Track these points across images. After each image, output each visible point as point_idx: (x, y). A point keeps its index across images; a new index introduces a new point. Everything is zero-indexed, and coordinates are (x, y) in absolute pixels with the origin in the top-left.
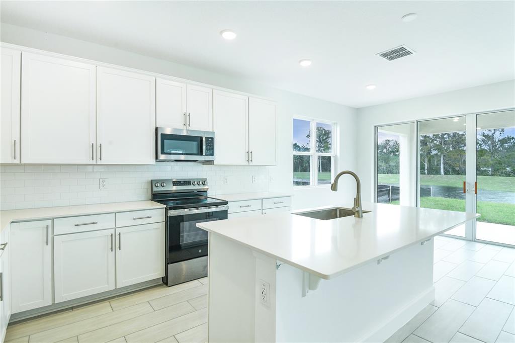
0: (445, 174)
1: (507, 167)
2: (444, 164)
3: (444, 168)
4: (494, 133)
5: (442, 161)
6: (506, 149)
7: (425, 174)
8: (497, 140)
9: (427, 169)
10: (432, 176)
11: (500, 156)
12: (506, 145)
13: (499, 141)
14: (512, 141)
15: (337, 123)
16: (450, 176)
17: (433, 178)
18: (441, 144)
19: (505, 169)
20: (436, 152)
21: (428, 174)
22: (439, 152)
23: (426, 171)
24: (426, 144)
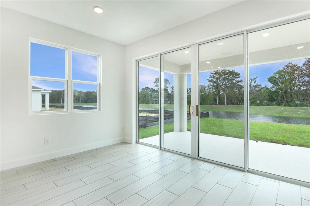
0: (227, 104)
1: (258, 101)
2: (226, 99)
3: (227, 101)
4: (251, 82)
5: (226, 98)
6: (257, 91)
7: (217, 104)
8: (253, 86)
9: (218, 102)
10: (220, 106)
11: (254, 95)
12: (257, 89)
13: (254, 86)
14: (260, 87)
15: (100, 55)
16: (229, 106)
17: (221, 107)
18: (225, 88)
19: (257, 102)
20: (223, 92)
21: (219, 105)
22: (224, 92)
23: (218, 103)
24: (217, 88)
